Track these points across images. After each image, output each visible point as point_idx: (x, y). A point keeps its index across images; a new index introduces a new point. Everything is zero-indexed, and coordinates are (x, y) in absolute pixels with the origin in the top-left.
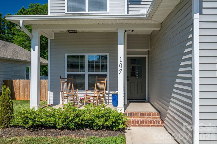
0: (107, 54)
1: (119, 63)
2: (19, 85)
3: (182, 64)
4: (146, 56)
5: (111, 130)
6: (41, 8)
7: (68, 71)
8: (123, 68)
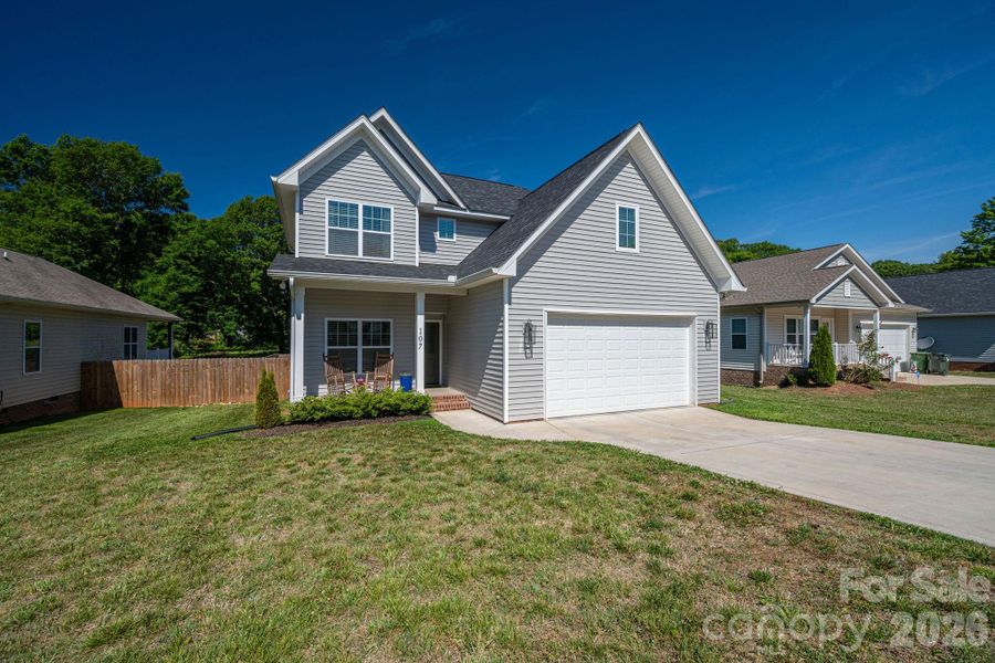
0: (391, 320)
1: (418, 335)
2: (130, 373)
3: (496, 341)
4: (440, 322)
5: (419, 414)
6: (104, 155)
7: (329, 345)
8: (423, 342)
